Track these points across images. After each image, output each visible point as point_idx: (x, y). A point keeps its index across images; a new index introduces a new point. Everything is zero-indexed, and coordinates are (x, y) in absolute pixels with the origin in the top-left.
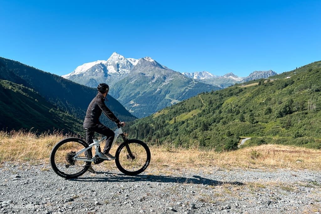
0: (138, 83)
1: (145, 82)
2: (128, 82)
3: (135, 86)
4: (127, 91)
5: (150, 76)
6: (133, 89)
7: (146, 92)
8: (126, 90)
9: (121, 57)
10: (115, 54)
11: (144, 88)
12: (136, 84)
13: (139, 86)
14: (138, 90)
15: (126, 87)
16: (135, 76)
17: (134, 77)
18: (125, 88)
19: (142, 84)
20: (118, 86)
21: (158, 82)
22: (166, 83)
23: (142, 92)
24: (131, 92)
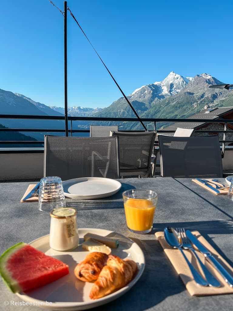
0: (178, 104)
1: (188, 102)
2: (169, 103)
3: (174, 108)
4: (162, 115)
5: (197, 96)
6: (170, 113)
7: (184, 115)
8: (162, 113)
9: (178, 76)
10: (172, 73)
11: (185, 110)
12: (176, 105)
13: (179, 108)
14: (176, 113)
15: (164, 109)
16: (180, 96)
17: (178, 97)
18: (162, 111)
19: (183, 106)
20: (156, 108)
21: (203, 102)
22: (213, 105)
23: (180, 116)
24: (167, 116)
